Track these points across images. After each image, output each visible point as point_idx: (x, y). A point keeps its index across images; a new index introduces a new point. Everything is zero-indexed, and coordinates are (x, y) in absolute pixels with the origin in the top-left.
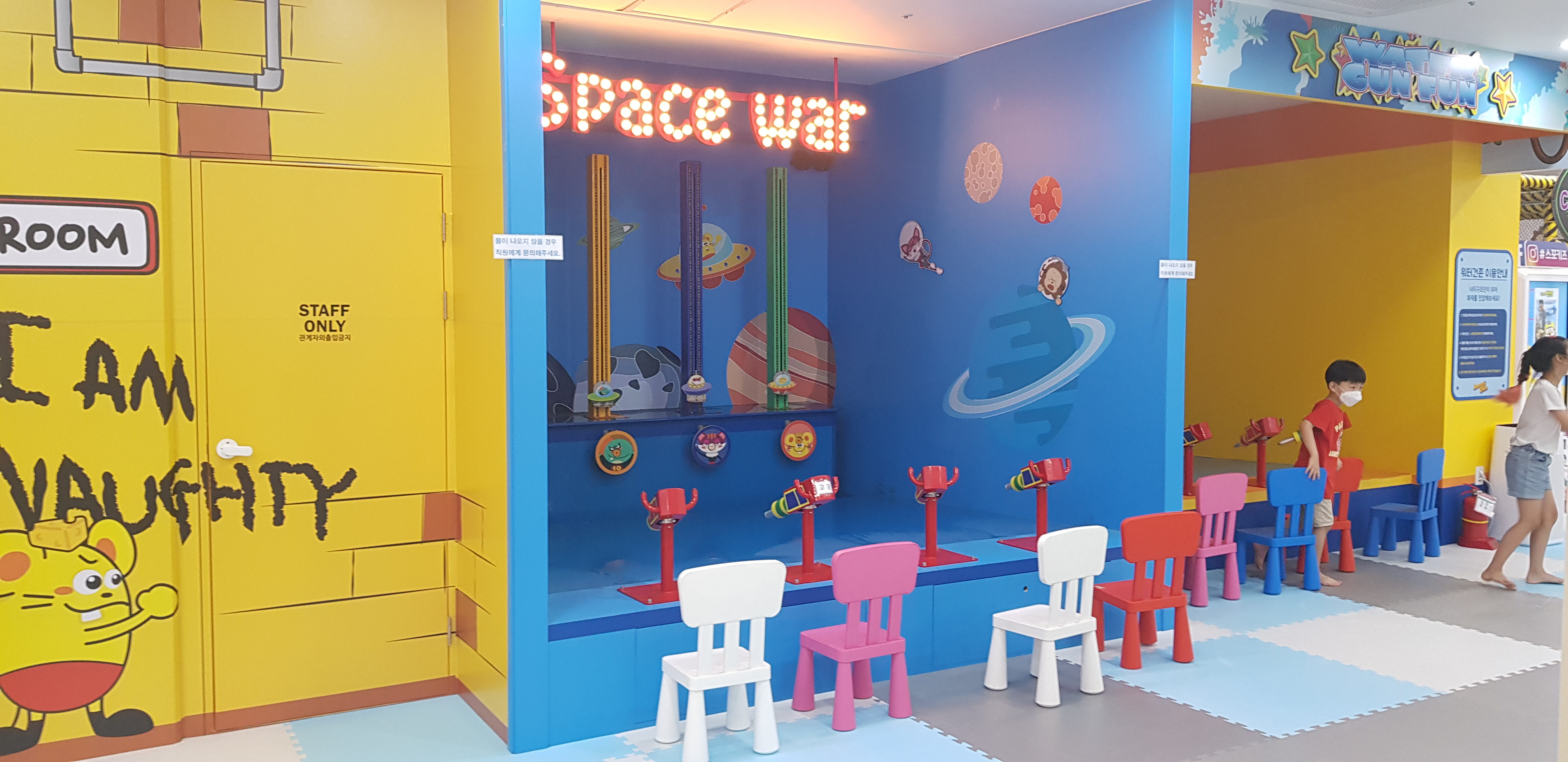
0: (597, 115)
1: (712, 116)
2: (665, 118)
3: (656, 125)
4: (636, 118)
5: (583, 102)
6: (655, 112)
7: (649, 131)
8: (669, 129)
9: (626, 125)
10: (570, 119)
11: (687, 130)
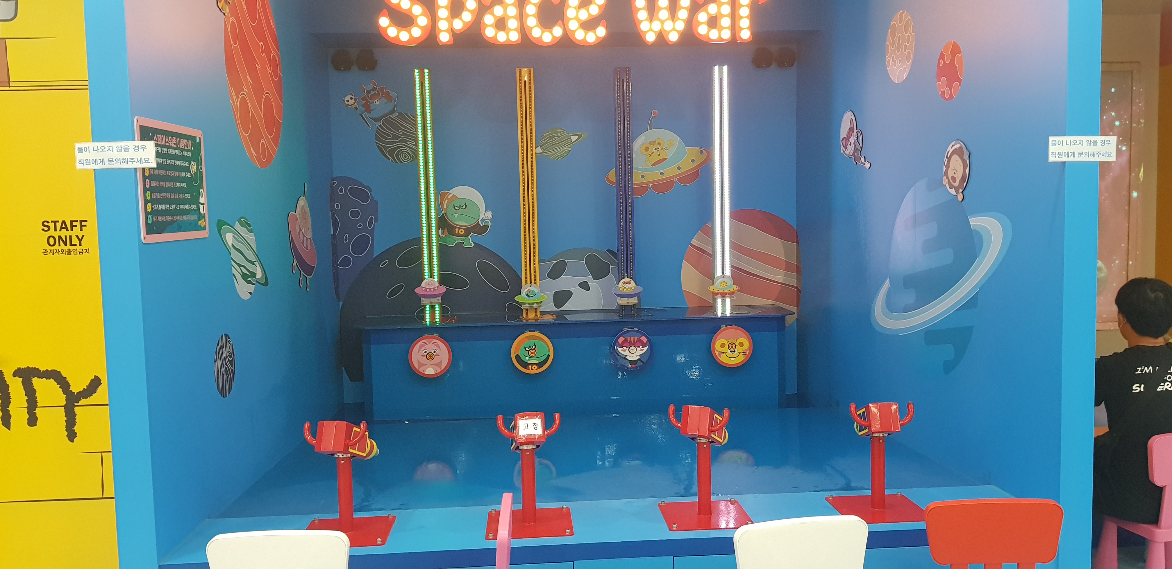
0: (458, 25)
1: (584, 15)
2: (531, 22)
3: (523, 31)
4: (501, 24)
5: (443, 13)
6: (521, 17)
7: (514, 37)
8: (536, 33)
9: (490, 32)
10: (432, 32)
11: (558, 31)
